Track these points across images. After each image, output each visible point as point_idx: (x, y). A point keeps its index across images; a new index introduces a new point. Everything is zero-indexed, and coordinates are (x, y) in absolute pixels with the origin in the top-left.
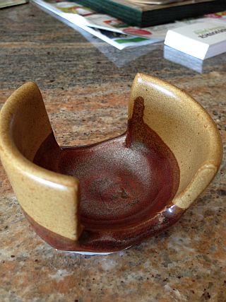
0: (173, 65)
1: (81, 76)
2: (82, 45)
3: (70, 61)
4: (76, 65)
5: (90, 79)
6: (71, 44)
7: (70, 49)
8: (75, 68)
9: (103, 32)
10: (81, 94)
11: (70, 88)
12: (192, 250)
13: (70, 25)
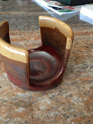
0: (83, 22)
2: (44, 13)
3: (38, 19)
7: (39, 15)
9: (53, 8)
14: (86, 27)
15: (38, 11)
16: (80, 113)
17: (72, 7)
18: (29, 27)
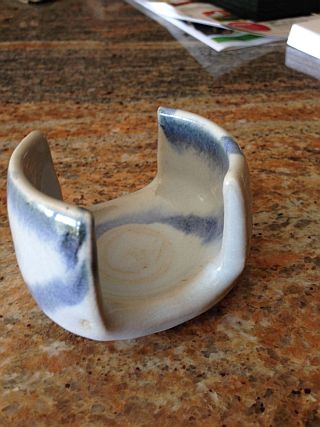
0: (294, 74)
1: (152, 87)
2: (165, 45)
3: (140, 67)
4: (148, 72)
5: (163, 92)
6: (149, 43)
7: (146, 51)
8: (145, 77)
9: (198, 27)
10: (145, 112)
11: (132, 103)
12: (253, 339)
13: (155, 18)
14: (303, 92)
15: (146, 40)
16: (243, 365)
17: (263, 24)
18: (109, 93)
